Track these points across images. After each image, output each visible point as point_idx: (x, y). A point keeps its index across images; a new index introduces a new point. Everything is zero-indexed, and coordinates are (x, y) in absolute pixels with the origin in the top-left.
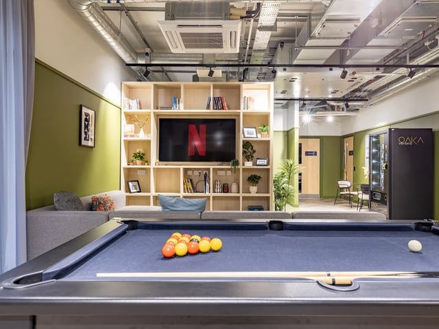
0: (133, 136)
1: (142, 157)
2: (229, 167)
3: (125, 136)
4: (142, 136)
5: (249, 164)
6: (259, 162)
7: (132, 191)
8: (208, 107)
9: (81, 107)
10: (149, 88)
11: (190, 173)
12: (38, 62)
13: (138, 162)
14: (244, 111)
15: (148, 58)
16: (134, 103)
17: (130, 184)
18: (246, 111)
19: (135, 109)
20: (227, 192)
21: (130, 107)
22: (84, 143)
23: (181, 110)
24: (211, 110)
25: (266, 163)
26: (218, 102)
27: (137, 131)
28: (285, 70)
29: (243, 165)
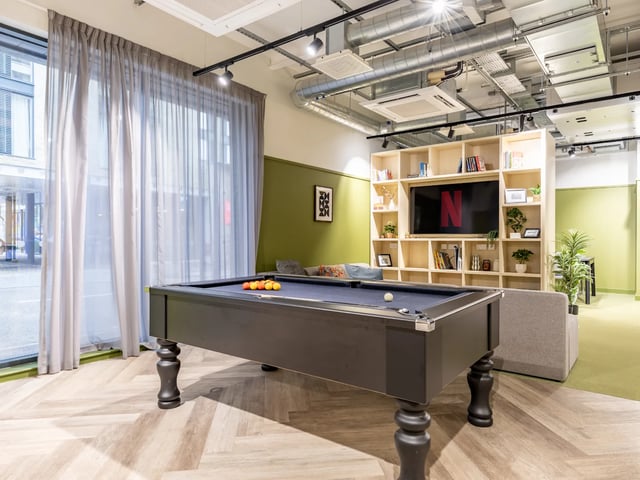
0: (381, 208)
1: (393, 230)
2: (485, 240)
3: (375, 208)
4: (392, 207)
5: (515, 236)
6: (528, 233)
7: (381, 264)
8: (460, 171)
9: (315, 187)
10: (396, 156)
11: (444, 247)
12: (267, 159)
13: (389, 234)
14: (505, 170)
15: (390, 126)
16: (383, 175)
17: (380, 258)
18: (508, 170)
19: (384, 179)
20: (489, 270)
21: (378, 179)
22: (318, 218)
23: (430, 176)
24: (464, 173)
25: (536, 235)
26: (472, 163)
27: (386, 202)
28: (555, 111)
29: (508, 236)
